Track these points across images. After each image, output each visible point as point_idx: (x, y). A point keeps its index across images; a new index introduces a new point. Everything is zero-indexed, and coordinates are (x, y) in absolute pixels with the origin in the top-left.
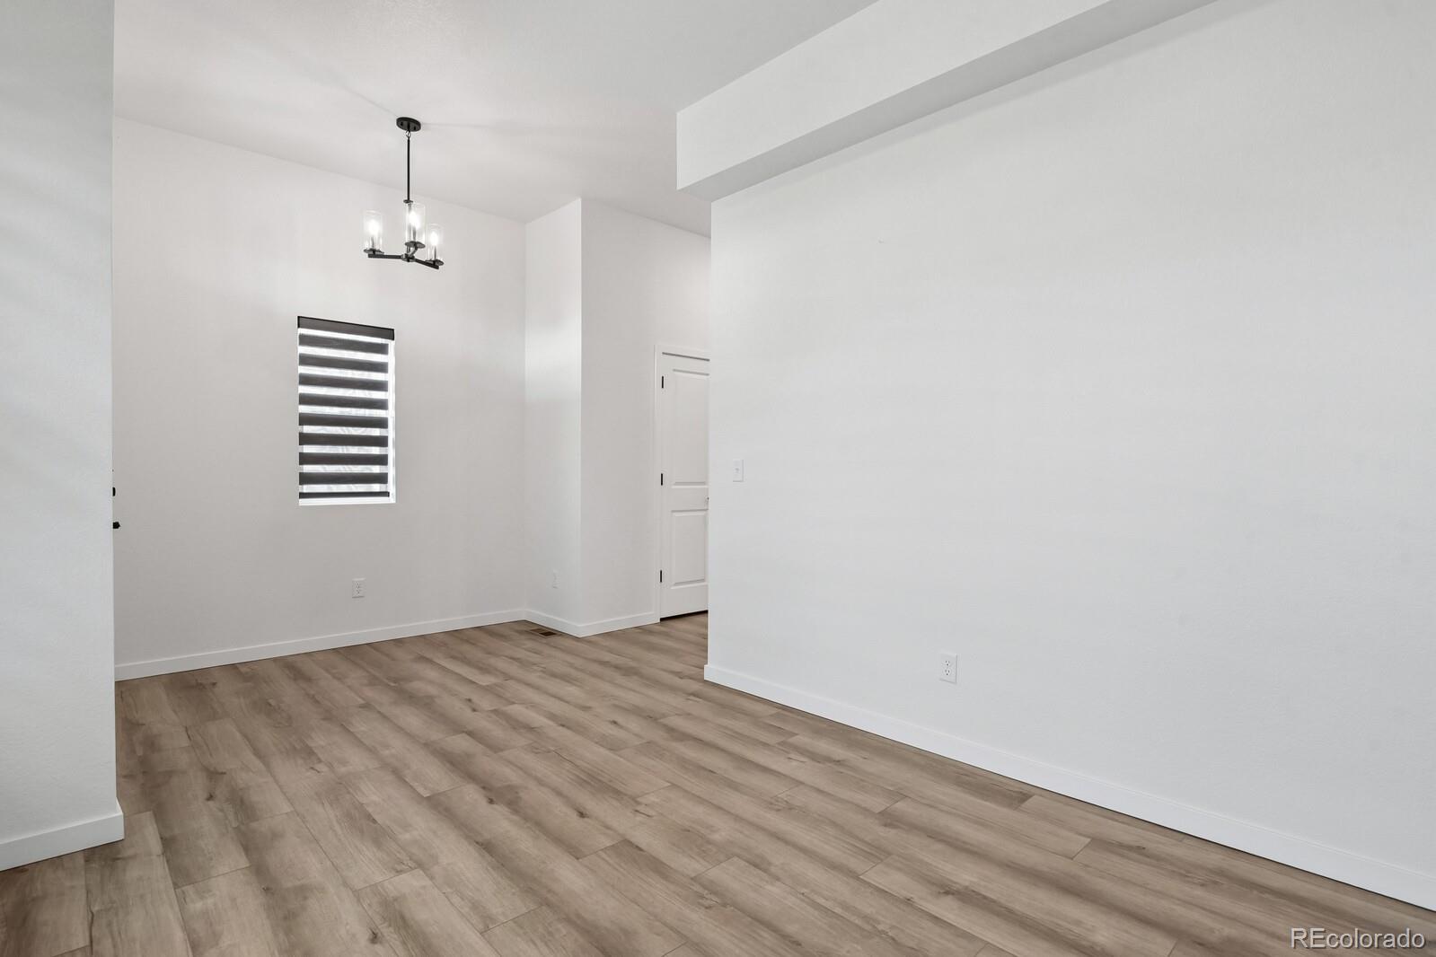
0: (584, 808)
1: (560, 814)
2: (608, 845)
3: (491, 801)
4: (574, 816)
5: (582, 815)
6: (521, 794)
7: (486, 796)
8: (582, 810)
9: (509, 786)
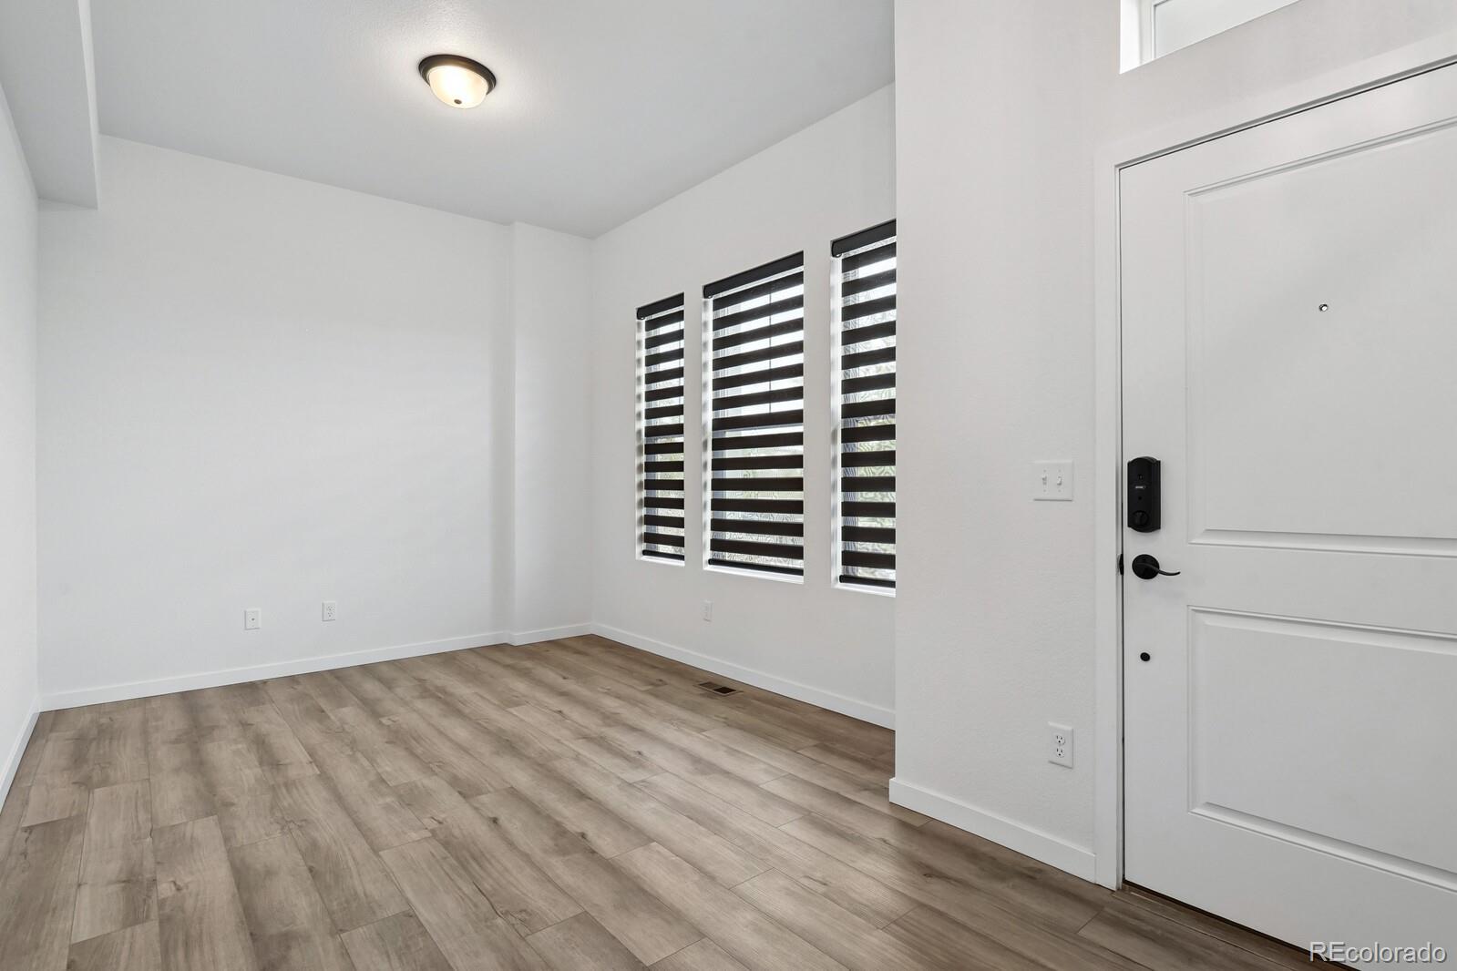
0: (489, 826)
1: (515, 824)
2: (483, 796)
3: (583, 835)
4: (503, 821)
5: (495, 821)
6: (551, 843)
7: (589, 842)
8: (493, 825)
9: (564, 855)
